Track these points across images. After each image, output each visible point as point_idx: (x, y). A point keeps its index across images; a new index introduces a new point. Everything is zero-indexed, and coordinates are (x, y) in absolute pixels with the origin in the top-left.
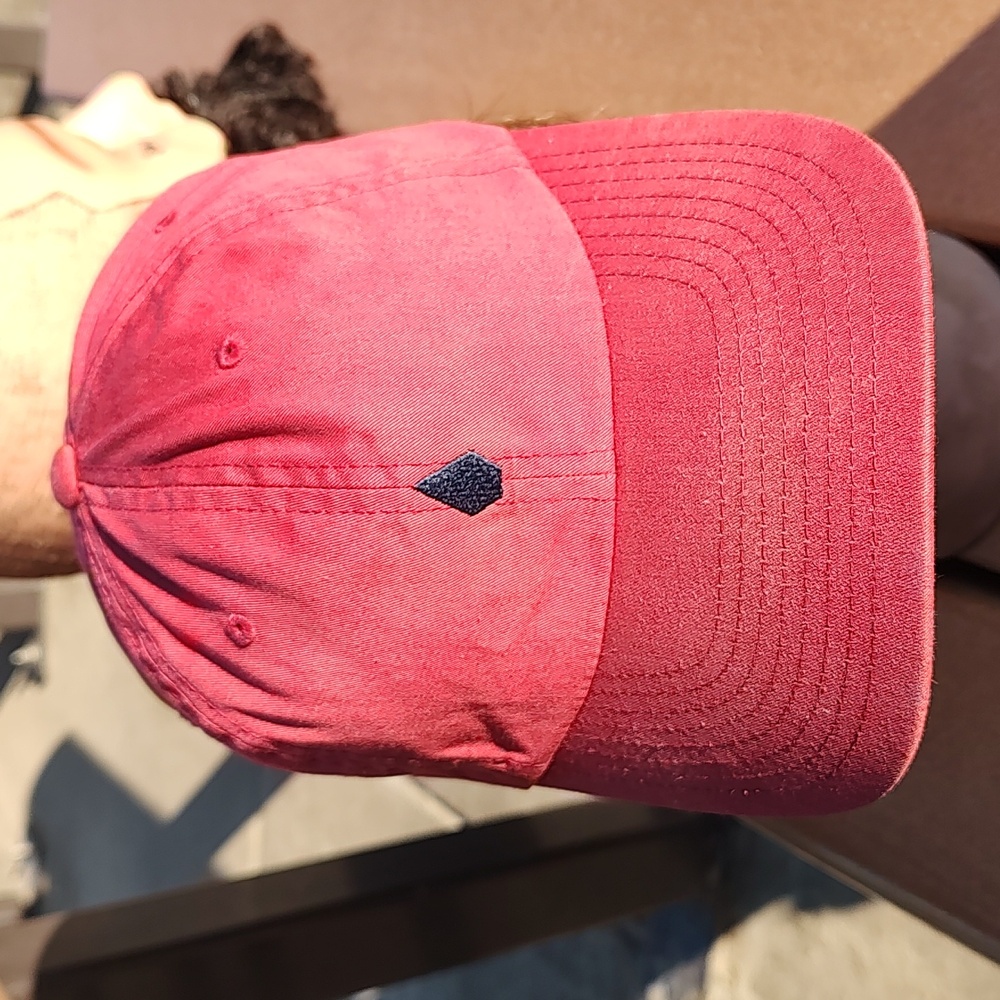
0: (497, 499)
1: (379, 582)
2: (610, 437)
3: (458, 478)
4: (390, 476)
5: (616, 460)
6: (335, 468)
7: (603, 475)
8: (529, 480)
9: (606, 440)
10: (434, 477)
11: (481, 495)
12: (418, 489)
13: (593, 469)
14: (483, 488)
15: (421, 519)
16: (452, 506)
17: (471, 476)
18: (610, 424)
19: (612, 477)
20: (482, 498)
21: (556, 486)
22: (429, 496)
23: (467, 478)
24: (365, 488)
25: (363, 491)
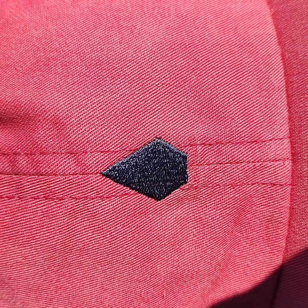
0: (182, 184)
1: (70, 265)
2: (286, 127)
3: (146, 165)
4: (78, 163)
5: (293, 147)
6: (26, 155)
7: (281, 162)
8: (212, 166)
9: (283, 130)
10: (123, 163)
11: (167, 180)
12: (107, 176)
13: (272, 156)
14: (169, 174)
15: (108, 205)
16: (140, 191)
17: (157, 163)
18: (286, 114)
19: (288, 164)
20: (168, 184)
21: (237, 171)
22: (117, 182)
23: (154, 164)
24: (55, 175)
25: (52, 178)
